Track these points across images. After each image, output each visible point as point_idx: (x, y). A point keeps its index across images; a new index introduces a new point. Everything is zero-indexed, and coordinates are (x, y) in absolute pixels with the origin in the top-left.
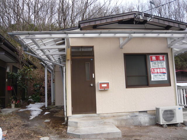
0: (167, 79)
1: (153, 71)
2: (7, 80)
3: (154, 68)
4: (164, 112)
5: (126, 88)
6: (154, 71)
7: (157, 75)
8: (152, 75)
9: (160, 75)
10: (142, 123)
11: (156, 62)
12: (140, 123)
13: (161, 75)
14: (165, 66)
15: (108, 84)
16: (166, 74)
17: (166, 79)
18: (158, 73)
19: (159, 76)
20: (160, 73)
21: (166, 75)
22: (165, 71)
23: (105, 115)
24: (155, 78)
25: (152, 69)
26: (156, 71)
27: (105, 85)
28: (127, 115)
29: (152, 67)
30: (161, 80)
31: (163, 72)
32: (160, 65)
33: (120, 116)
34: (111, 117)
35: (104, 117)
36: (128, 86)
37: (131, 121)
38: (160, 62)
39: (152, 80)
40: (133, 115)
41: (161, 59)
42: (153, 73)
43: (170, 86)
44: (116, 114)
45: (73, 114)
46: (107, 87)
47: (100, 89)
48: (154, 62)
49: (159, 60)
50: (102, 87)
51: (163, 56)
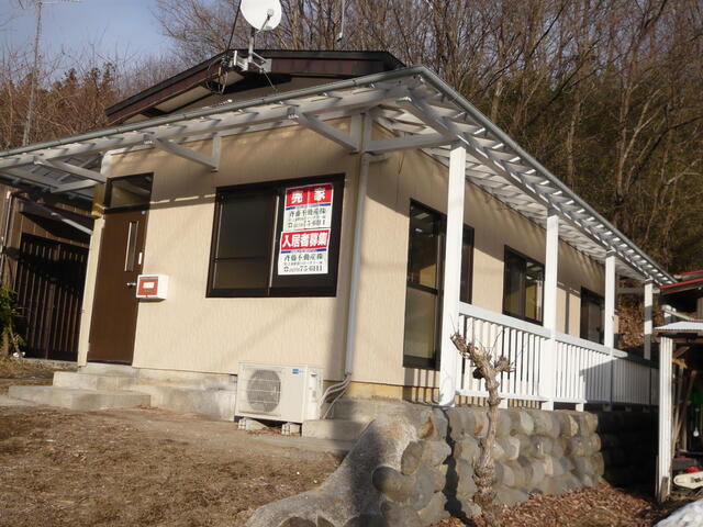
0: (326, 272)
1: (287, 241)
3: (292, 230)
4: (254, 376)
5: (207, 296)
6: (290, 241)
7: (297, 254)
8: (282, 257)
9: (306, 257)
10: (222, 410)
11: (302, 210)
12: (217, 409)
13: (310, 254)
14: (328, 224)
15: (155, 281)
16: (327, 252)
17: (325, 270)
18: (300, 247)
19: (302, 260)
20: (309, 247)
21: (325, 254)
22: (324, 239)
24: (291, 267)
25: (285, 234)
26: (295, 242)
27: (151, 285)
28: (197, 383)
29: (286, 229)
30: (309, 272)
31: (317, 246)
32: (311, 218)
33: (182, 381)
34: (164, 381)
35: (148, 379)
36: (212, 292)
37: (196, 400)
38: (313, 209)
39: (281, 272)
40: (215, 384)
41: (319, 199)
42: (287, 247)
43: (334, 295)
44: (173, 373)
45: (88, 361)
46: (154, 291)
47: (138, 296)
48: (295, 211)
49: (313, 201)
50: (143, 291)
51: (328, 188)
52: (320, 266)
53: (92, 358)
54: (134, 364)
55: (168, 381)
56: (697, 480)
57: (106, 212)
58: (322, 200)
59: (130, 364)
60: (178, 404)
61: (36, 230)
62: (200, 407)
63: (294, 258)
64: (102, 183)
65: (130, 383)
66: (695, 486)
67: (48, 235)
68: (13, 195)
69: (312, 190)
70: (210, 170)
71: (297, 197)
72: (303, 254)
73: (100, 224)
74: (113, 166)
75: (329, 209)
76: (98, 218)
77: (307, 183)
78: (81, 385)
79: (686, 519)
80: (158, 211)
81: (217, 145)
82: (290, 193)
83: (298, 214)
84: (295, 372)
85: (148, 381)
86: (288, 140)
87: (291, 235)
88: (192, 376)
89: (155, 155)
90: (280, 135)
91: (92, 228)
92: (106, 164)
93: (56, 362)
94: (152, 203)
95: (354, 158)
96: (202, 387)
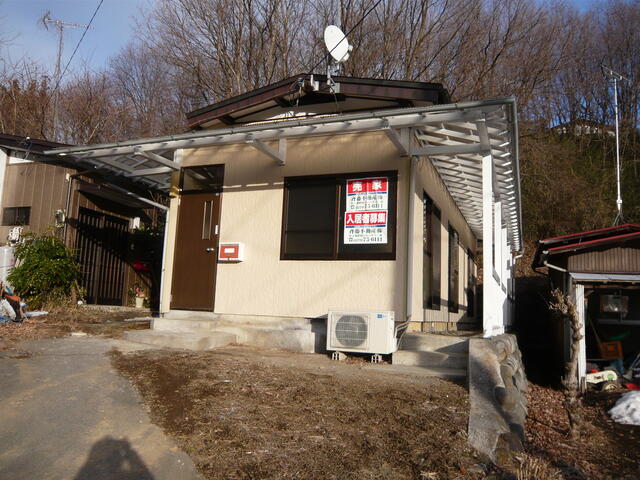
0: (386, 242)
1: (350, 219)
2: (133, 246)
3: (354, 211)
4: (341, 320)
6: (353, 219)
7: (360, 229)
8: (347, 231)
9: (368, 231)
10: (303, 345)
11: (362, 196)
12: (299, 344)
13: (371, 229)
14: (385, 207)
15: (236, 248)
16: (386, 228)
17: (385, 240)
18: (362, 224)
19: (365, 233)
20: (370, 223)
21: (385, 230)
22: (383, 218)
23: (231, 318)
24: (355, 238)
25: (348, 214)
26: (358, 218)
27: (232, 251)
28: (276, 324)
29: (349, 210)
30: (370, 242)
31: (377, 223)
32: (370, 202)
33: (261, 324)
34: (243, 324)
35: (229, 322)
36: (285, 256)
37: (278, 338)
38: (372, 196)
39: (346, 241)
40: (291, 326)
41: (376, 188)
42: (350, 223)
43: (394, 259)
44: (253, 318)
45: (171, 309)
46: (235, 254)
47: (220, 259)
48: (356, 197)
49: (371, 190)
50: (224, 255)
51: (383, 181)
52: (381, 237)
53: (174, 306)
54: (216, 311)
55: (248, 323)
56: (599, 378)
57: (180, 193)
58: (379, 189)
59: (212, 311)
60: (261, 341)
61: (88, 204)
62: (282, 343)
63: (357, 231)
64: (177, 170)
65: (215, 326)
66: (597, 381)
67: (96, 208)
68: (73, 177)
69: (371, 181)
70: (278, 163)
71: (357, 186)
72: (365, 229)
73: (175, 203)
74: (185, 158)
75: (385, 197)
76: (174, 197)
77: (366, 177)
78: (182, 329)
79: (632, 406)
80: (230, 193)
81: (283, 145)
82: (351, 183)
83: (359, 199)
84: (380, 316)
85: (230, 323)
86: (347, 144)
87: (353, 214)
88: (270, 320)
89: (225, 150)
90: (339, 140)
91: (168, 205)
92: (180, 156)
93: (110, 307)
94: (224, 187)
95: (404, 160)
96: (280, 328)
